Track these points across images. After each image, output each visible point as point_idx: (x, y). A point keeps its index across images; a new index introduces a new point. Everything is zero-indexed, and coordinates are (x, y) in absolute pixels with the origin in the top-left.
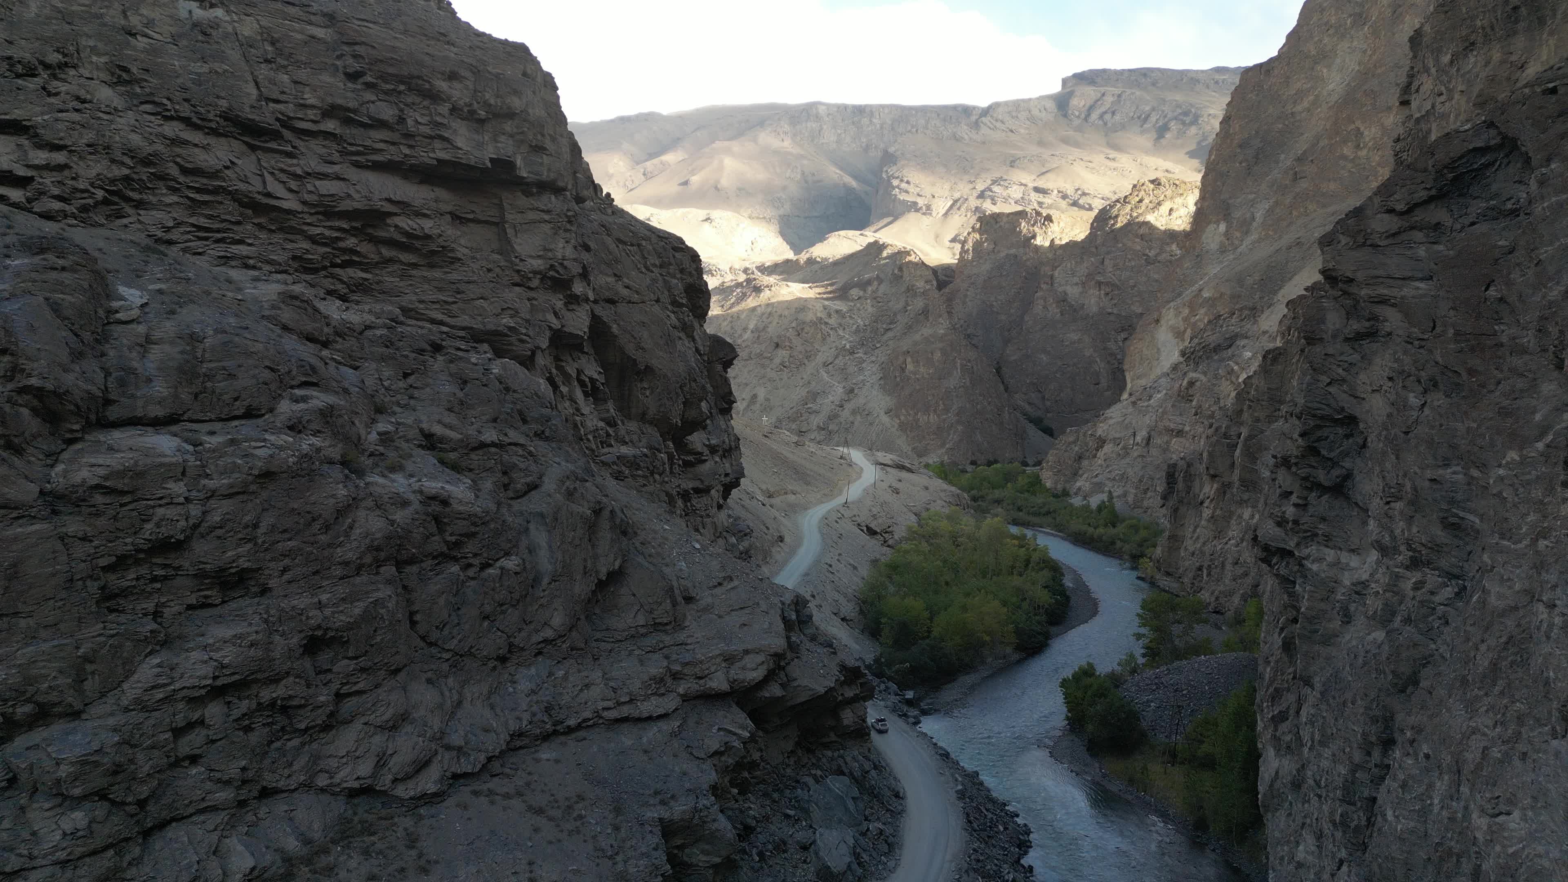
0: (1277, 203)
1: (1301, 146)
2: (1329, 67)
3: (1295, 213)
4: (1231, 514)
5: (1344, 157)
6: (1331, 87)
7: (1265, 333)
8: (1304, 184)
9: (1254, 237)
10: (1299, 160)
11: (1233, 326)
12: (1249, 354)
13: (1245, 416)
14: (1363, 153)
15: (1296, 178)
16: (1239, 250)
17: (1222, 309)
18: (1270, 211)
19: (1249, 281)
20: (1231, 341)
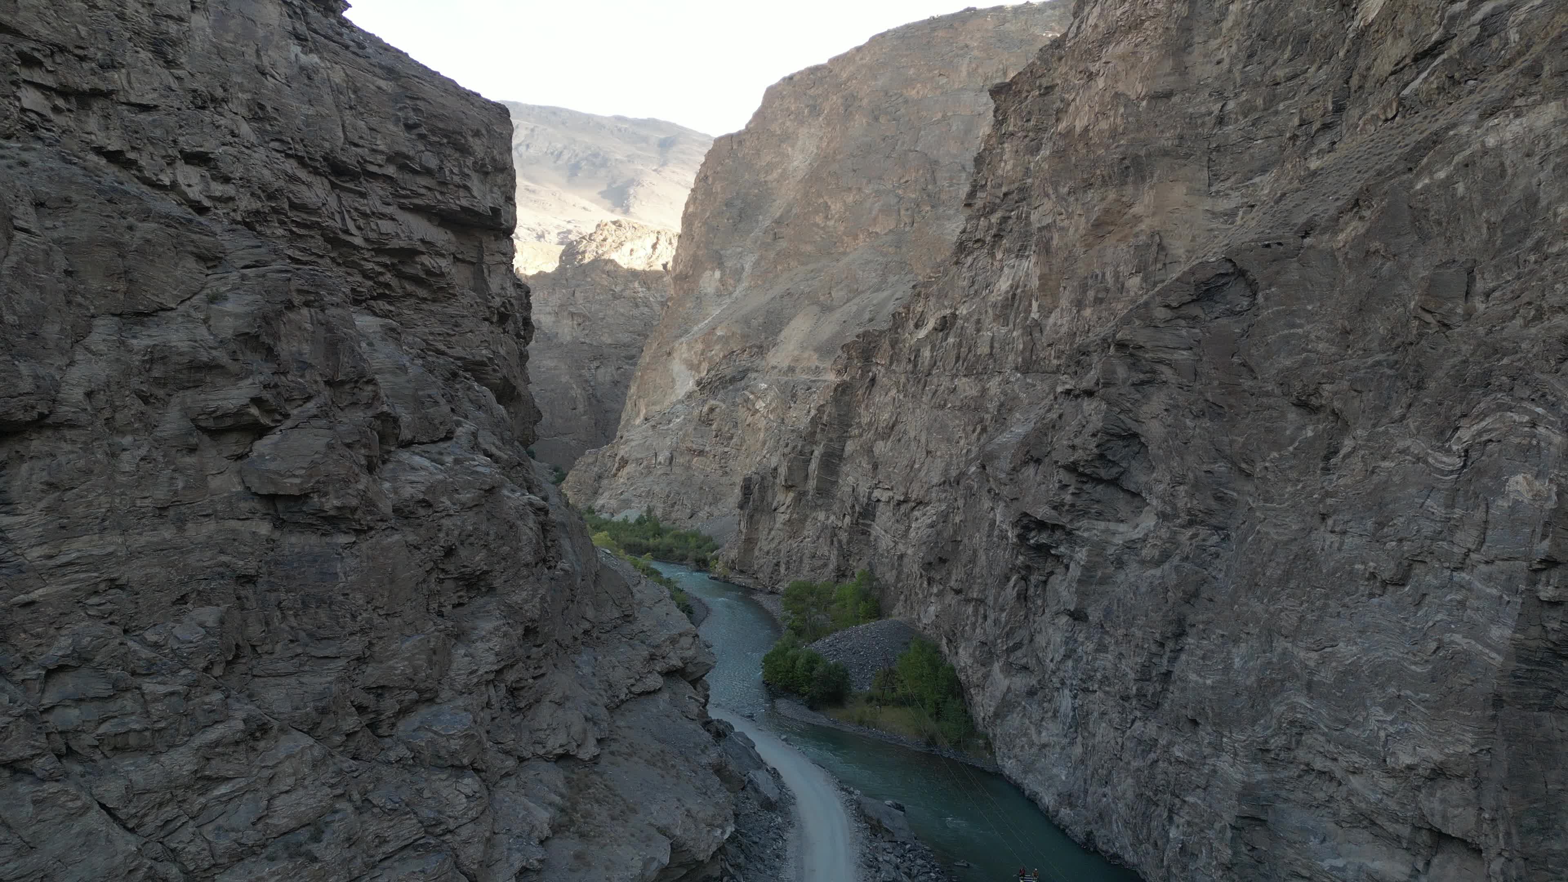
0: (762, 258)
1: (777, 209)
2: (793, 147)
3: (779, 268)
4: (806, 517)
5: (817, 226)
6: (795, 163)
7: (774, 368)
8: (783, 244)
9: (745, 284)
10: (778, 222)
11: (744, 361)
12: (764, 386)
13: (818, 436)
14: (831, 223)
15: (776, 237)
16: (734, 295)
17: (736, 346)
18: (757, 264)
19: (754, 323)
20: (743, 374)
